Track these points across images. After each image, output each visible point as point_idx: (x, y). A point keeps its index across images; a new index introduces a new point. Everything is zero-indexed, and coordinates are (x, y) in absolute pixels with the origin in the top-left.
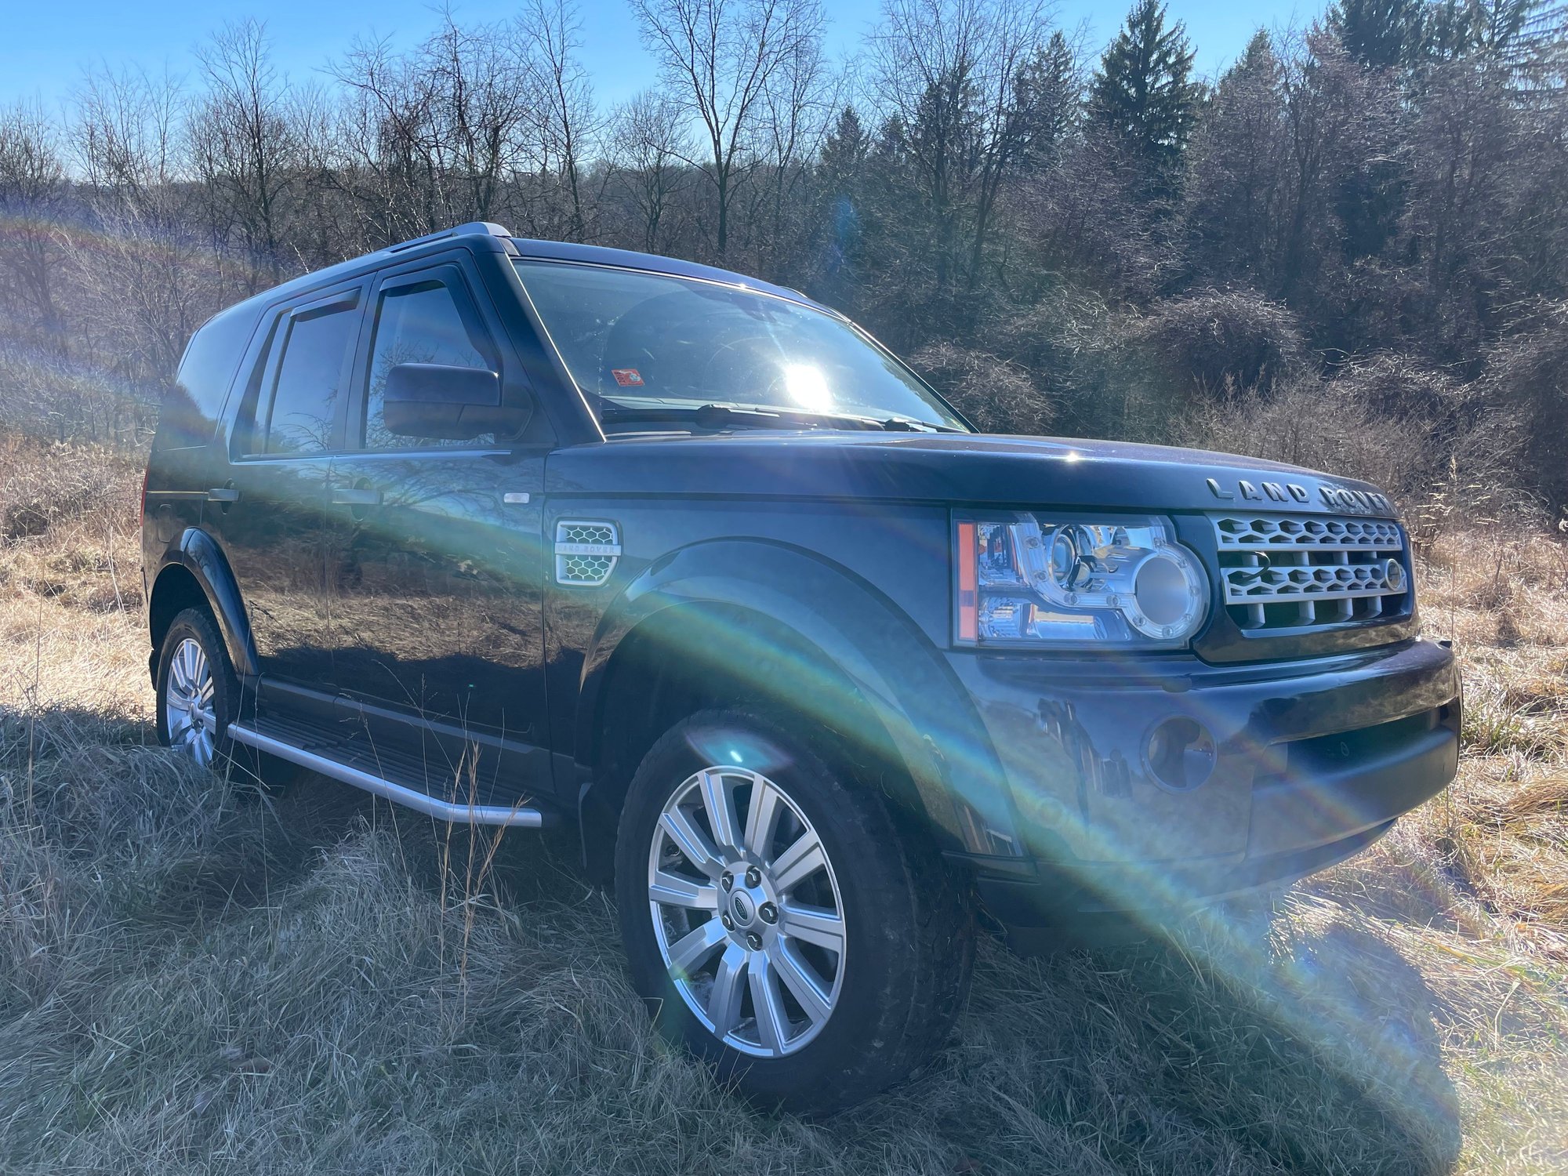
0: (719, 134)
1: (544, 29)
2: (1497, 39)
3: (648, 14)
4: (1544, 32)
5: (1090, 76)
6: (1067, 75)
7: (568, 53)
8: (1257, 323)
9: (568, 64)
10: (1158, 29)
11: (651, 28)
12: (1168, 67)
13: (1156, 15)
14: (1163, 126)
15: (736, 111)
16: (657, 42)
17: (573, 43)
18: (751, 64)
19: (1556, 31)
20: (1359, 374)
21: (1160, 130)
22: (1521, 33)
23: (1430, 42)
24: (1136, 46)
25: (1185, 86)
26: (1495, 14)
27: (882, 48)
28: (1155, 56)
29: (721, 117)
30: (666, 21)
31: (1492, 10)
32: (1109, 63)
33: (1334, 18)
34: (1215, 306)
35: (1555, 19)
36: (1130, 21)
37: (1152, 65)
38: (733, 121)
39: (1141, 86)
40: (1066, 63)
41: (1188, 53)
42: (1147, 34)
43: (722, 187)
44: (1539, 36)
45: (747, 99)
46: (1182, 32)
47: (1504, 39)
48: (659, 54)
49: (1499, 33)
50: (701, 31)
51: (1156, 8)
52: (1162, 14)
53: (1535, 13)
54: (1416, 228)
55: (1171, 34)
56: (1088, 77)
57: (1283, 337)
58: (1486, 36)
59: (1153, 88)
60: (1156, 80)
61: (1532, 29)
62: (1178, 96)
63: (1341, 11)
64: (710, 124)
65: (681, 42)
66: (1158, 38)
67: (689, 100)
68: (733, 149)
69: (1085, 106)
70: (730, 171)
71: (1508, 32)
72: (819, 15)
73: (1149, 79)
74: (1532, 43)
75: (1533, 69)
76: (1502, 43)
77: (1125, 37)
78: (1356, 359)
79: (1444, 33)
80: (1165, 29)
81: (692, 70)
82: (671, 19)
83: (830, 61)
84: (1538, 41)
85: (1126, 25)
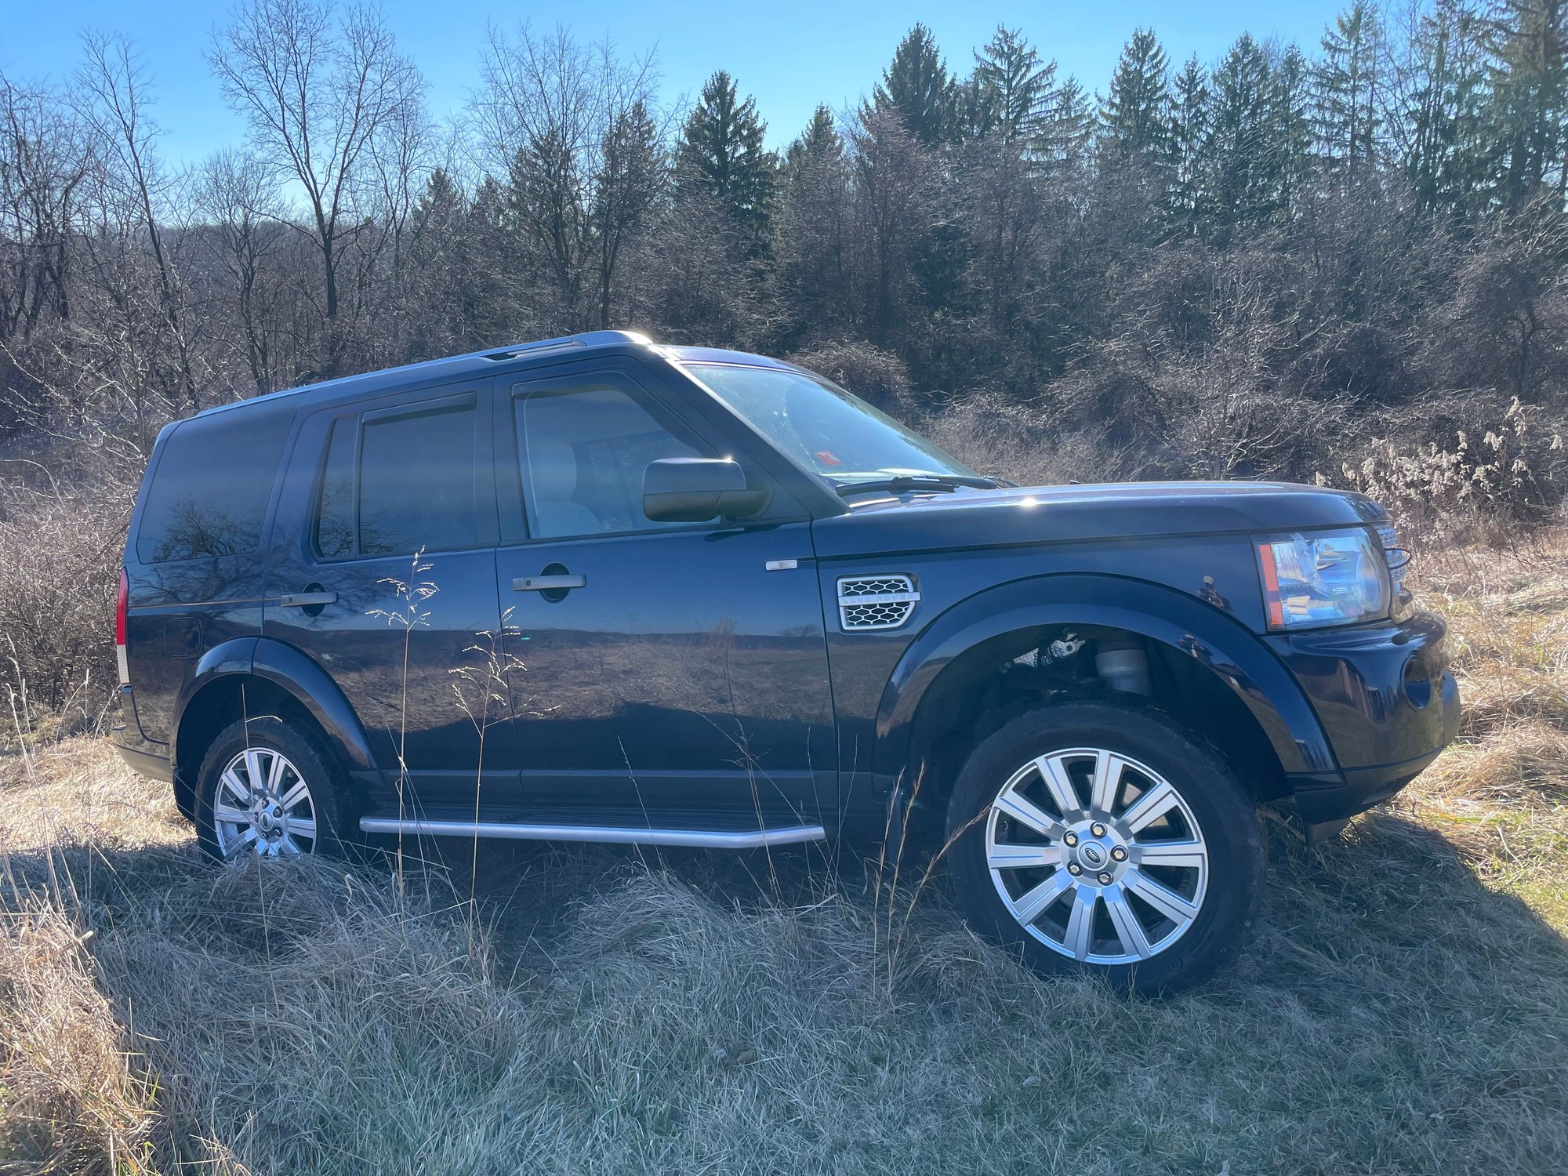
0: (319, 198)
1: (108, 84)
2: (1011, 117)
3: (230, 72)
4: (1047, 112)
5: (674, 144)
6: (651, 143)
7: (139, 111)
8: (875, 371)
9: (139, 121)
10: (732, 103)
11: (234, 86)
12: (743, 139)
13: (729, 89)
14: (745, 192)
15: (336, 173)
16: (242, 101)
17: (145, 100)
18: (349, 126)
19: (1056, 111)
20: (961, 411)
21: (743, 195)
22: (1030, 112)
23: (962, 121)
24: (713, 118)
25: (760, 156)
26: (1008, 96)
27: (482, 113)
28: (731, 128)
29: (321, 179)
30: (249, 80)
31: (1005, 92)
32: (692, 134)
33: (881, 98)
34: (837, 358)
35: (1054, 101)
36: (705, 94)
37: (729, 136)
38: (333, 184)
39: (722, 155)
40: (649, 131)
41: (759, 124)
42: (723, 109)
43: (327, 249)
44: (1043, 115)
45: (347, 160)
46: (753, 107)
47: (1018, 117)
48: (246, 113)
49: (1012, 112)
50: (291, 93)
51: (727, 84)
52: (733, 89)
53: (1038, 95)
54: (977, 283)
55: (744, 107)
56: (670, 144)
57: (896, 383)
58: (1003, 115)
59: (733, 157)
60: (735, 150)
61: (1038, 109)
62: (757, 164)
63: (887, 92)
64: (309, 186)
65: (269, 102)
66: (732, 112)
67: (285, 162)
68: (335, 211)
69: (672, 172)
70: (336, 233)
71: (1019, 113)
72: (416, 80)
73: (728, 149)
74: (1039, 121)
75: (1042, 143)
76: (1016, 120)
77: (702, 109)
78: (957, 399)
79: (972, 112)
80: (739, 102)
81: (284, 130)
82: (254, 78)
83: (440, 126)
84: (1044, 119)
85: (703, 99)
